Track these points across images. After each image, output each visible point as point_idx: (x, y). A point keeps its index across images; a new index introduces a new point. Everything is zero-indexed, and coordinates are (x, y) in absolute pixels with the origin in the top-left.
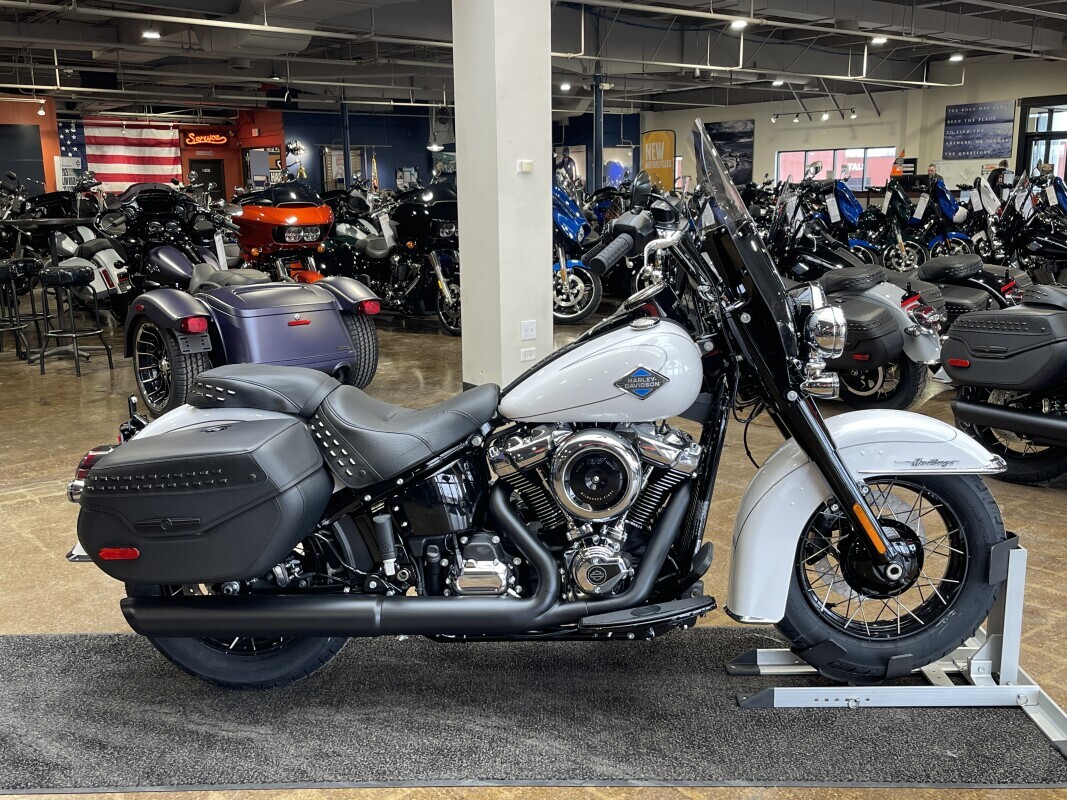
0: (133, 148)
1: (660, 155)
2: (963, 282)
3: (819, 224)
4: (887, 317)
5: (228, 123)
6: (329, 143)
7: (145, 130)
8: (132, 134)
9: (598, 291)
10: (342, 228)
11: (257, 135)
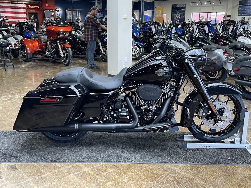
0: (13, 9)
1: (160, 14)
2: (240, 49)
3: (202, 33)
4: (219, 58)
5: (39, 3)
6: (67, 8)
7: (16, 4)
8: (13, 5)
9: (142, 50)
10: (73, 33)
11: (47, 6)
